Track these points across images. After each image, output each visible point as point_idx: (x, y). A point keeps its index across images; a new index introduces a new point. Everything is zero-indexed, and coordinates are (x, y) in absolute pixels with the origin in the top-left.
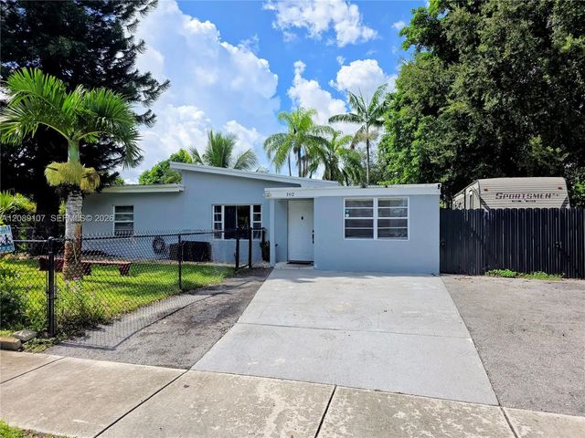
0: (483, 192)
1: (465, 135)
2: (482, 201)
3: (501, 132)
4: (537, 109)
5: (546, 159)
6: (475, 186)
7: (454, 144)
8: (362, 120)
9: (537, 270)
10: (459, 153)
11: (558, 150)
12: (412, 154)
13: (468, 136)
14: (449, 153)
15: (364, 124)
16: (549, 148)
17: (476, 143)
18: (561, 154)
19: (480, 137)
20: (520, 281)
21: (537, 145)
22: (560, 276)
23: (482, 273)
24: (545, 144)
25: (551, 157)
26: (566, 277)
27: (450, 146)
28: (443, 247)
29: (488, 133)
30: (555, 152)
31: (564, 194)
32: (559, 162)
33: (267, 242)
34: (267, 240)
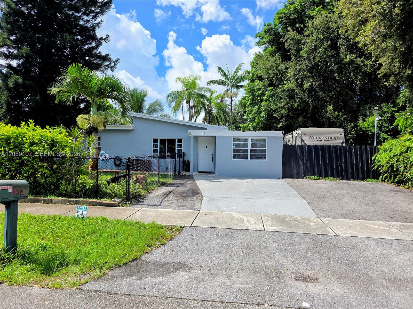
0: (303, 135)
1: (293, 102)
2: (302, 140)
3: (312, 101)
4: (331, 91)
5: (335, 118)
6: (299, 132)
7: (287, 106)
8: (228, 85)
9: (329, 176)
10: (289, 111)
11: (341, 114)
12: (261, 110)
13: (294, 102)
14: (283, 111)
15: (229, 87)
16: (336, 112)
17: (298, 106)
18: (342, 116)
19: (300, 103)
20: (320, 181)
21: (330, 111)
22: (339, 179)
23: (303, 178)
24: (335, 110)
25: (337, 117)
26: (342, 179)
27: (284, 107)
28: (284, 164)
29: (305, 101)
30: (339, 115)
31: (343, 138)
32: (341, 120)
33: (186, 160)
34: (186, 159)
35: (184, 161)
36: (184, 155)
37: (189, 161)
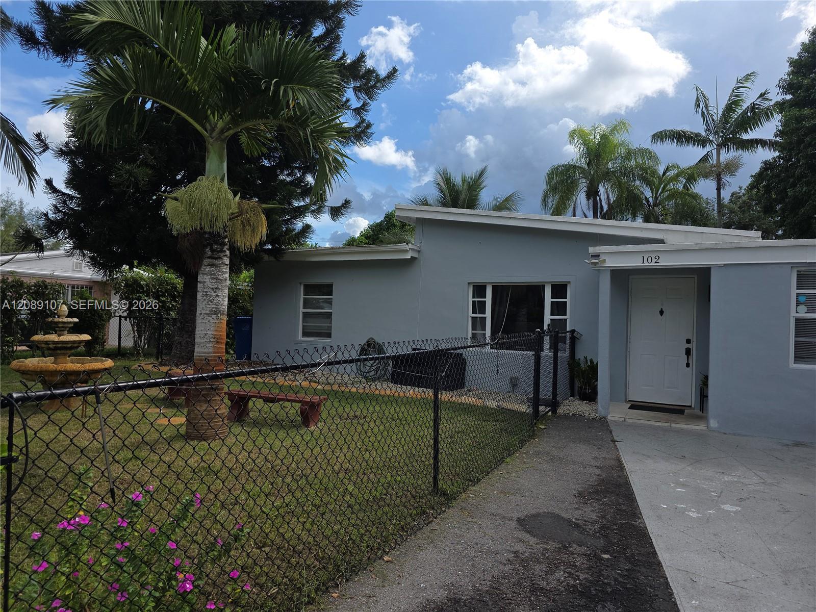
8: (710, 143)
15: (711, 147)
33: (582, 358)
34: (580, 355)
35: (573, 362)
36: (574, 340)
37: (591, 361)
